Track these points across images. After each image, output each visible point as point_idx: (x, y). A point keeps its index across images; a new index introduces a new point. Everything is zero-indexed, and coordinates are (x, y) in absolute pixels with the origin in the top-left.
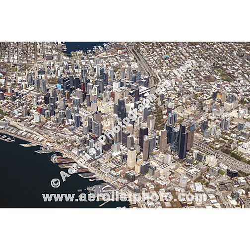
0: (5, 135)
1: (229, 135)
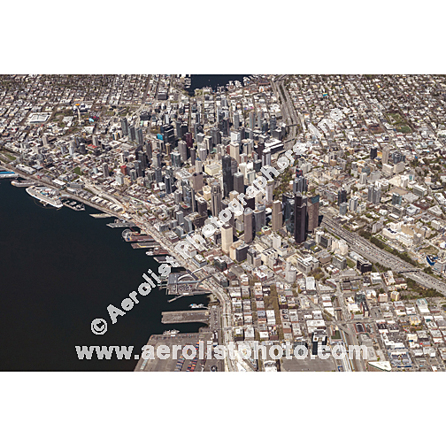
1: (376, 211)
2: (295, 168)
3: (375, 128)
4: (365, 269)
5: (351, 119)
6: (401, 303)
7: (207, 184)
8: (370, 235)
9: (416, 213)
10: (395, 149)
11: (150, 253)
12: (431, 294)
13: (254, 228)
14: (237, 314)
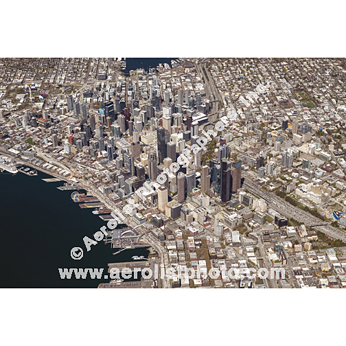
1: (289, 174)
2: (219, 137)
3: (285, 104)
4: (282, 223)
5: (265, 96)
6: (313, 253)
7: (143, 152)
8: (285, 194)
9: (323, 176)
10: (302, 121)
11: (95, 212)
12: (337, 244)
13: (186, 189)
14: (174, 264)
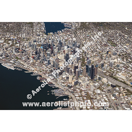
0: (18, 67)
1: (113, 69)
3: (105, 45)
7: (60, 62)
9: (124, 70)
14: (79, 102)
